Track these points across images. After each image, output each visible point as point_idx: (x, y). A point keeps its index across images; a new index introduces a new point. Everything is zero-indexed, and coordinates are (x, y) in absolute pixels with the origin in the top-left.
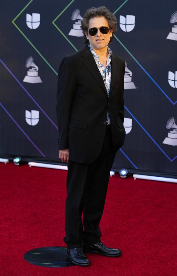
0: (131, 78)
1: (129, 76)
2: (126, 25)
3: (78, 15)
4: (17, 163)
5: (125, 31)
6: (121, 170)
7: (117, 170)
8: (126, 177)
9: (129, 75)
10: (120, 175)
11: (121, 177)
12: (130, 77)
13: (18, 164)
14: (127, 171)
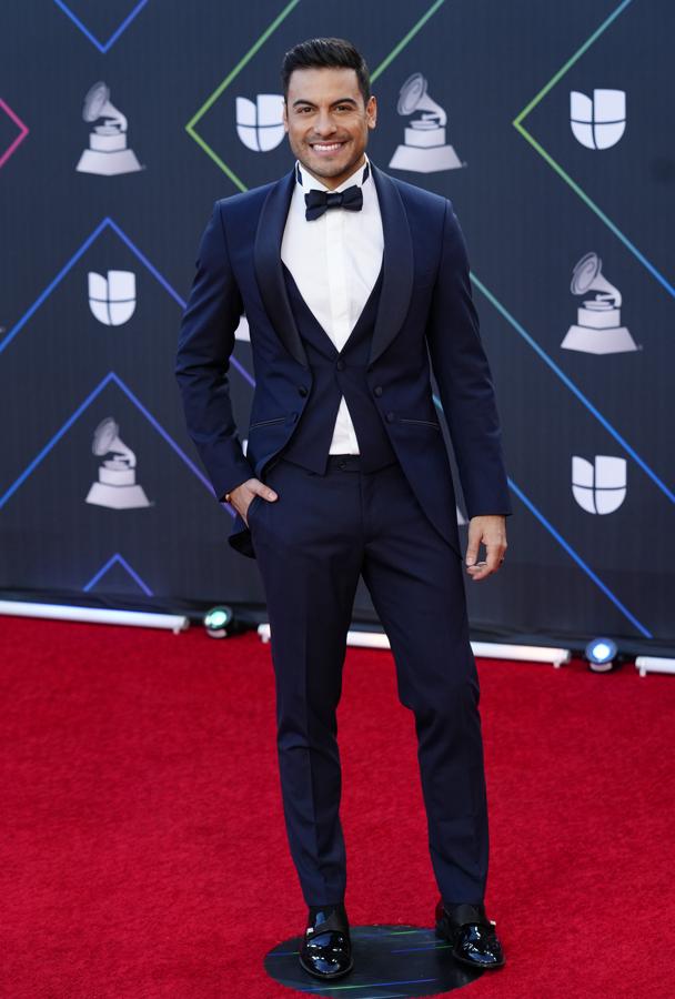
0: (617, 313)
1: (611, 307)
2: (593, 123)
3: (421, 95)
4: (219, 628)
5: (591, 146)
6: (591, 644)
7: (577, 645)
8: (609, 666)
9: (612, 302)
10: (588, 662)
11: (593, 667)
12: (615, 308)
13: (222, 633)
14: (613, 644)
